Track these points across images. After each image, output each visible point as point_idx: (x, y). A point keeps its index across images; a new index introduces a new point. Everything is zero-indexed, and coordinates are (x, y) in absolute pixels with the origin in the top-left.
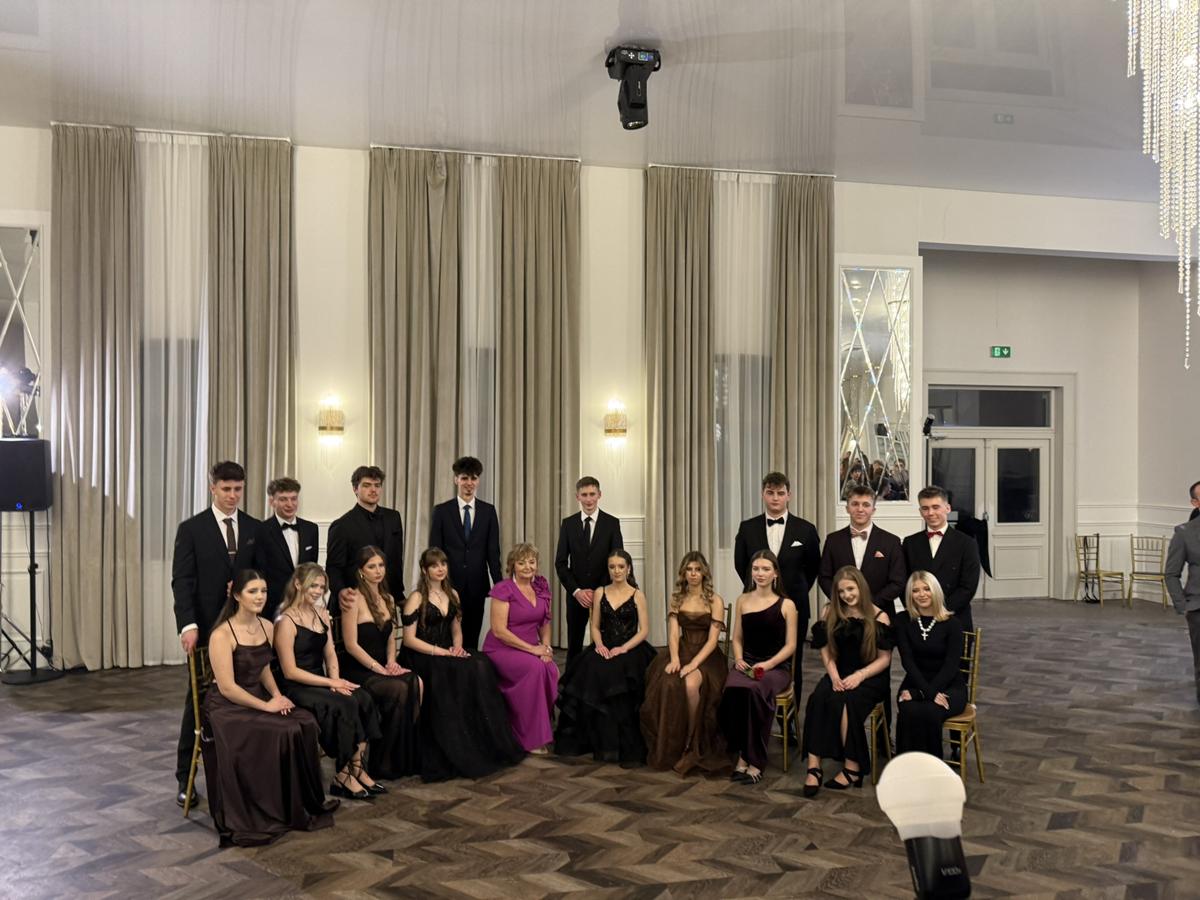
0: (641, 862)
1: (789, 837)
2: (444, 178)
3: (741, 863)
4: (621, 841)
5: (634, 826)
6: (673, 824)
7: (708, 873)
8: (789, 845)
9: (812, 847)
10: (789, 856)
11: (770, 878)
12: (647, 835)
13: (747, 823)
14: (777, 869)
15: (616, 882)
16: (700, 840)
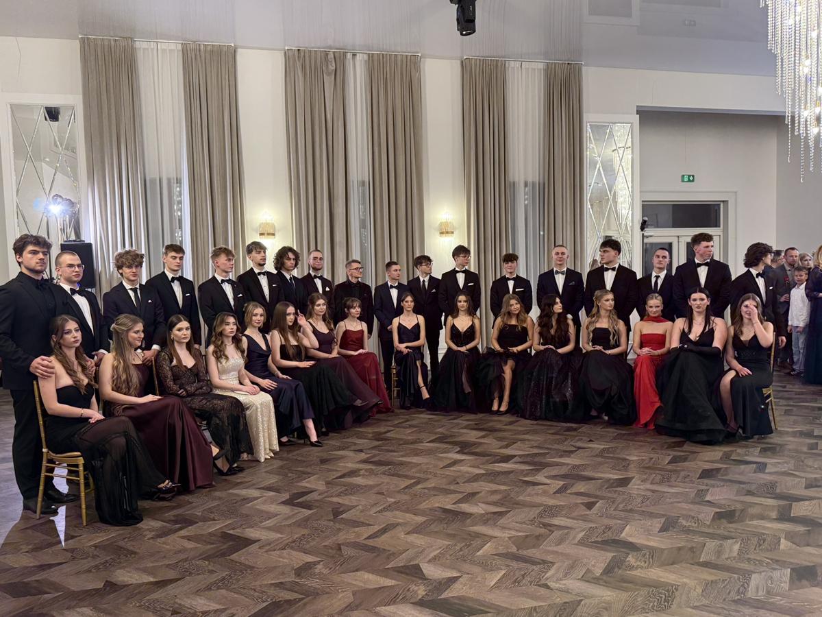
0: (500, 448)
1: (577, 438)
2: (334, 68)
3: (553, 447)
4: (485, 441)
5: (491, 436)
6: (512, 435)
7: (536, 451)
8: (578, 440)
9: (591, 441)
10: (579, 444)
11: (572, 452)
12: (499, 439)
13: (553, 434)
14: (575, 449)
15: (488, 455)
16: (528, 440)
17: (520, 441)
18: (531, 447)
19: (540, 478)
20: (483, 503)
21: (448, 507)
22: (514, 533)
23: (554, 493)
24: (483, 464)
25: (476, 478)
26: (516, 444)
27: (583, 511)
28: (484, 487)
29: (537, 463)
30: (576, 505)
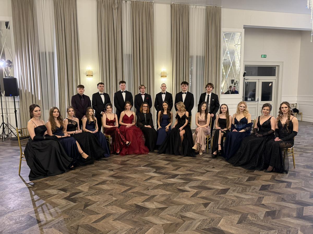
0: (173, 171)
1: (208, 166)
4: (168, 167)
5: (171, 164)
9: (213, 168)
10: (208, 169)
12: (174, 166)
13: (198, 163)
14: (205, 172)
15: (167, 174)
16: (187, 166)
17: (183, 167)
18: (187, 170)
19: (187, 188)
20: (156, 202)
22: (166, 222)
23: (191, 197)
24: (163, 179)
25: (158, 187)
26: (181, 168)
27: (202, 208)
28: (160, 192)
29: (187, 179)
30: (200, 204)
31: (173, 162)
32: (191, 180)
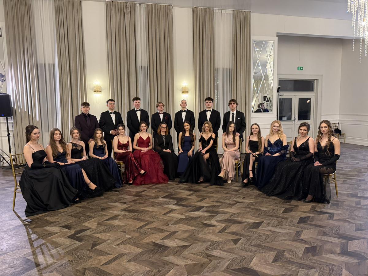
0: (197, 202)
1: (238, 196)
3: (224, 202)
4: (191, 198)
6: (205, 194)
7: (216, 204)
9: (244, 198)
10: (238, 200)
11: (233, 205)
12: (198, 196)
13: (226, 193)
14: (235, 203)
15: (190, 206)
16: (213, 197)
17: (208, 197)
18: (213, 201)
19: (213, 222)
20: (178, 239)
21: (158, 242)
22: (189, 262)
23: (218, 232)
24: (185, 212)
25: (179, 221)
26: (206, 199)
27: (231, 245)
28: (182, 227)
29: (213, 212)
30: (229, 241)
31: (198, 193)
32: (217, 213)
